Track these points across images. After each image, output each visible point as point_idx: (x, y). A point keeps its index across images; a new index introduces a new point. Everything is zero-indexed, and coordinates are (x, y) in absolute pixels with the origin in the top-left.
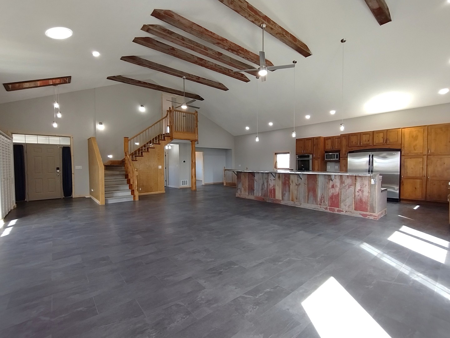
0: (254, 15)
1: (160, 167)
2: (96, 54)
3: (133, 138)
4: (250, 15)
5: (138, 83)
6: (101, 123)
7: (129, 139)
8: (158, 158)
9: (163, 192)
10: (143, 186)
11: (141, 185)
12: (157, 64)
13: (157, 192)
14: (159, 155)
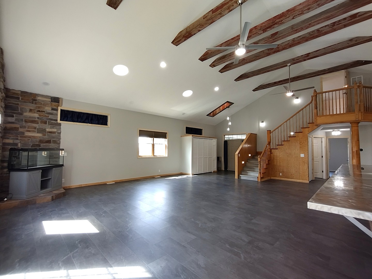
0: (222, 10)
1: (302, 155)
2: (217, 89)
3: (275, 130)
4: (220, 14)
5: (274, 84)
6: (263, 122)
7: (271, 131)
8: (300, 146)
9: (305, 182)
10: (284, 172)
11: (281, 170)
12: (258, 70)
13: (298, 181)
14: (301, 144)
